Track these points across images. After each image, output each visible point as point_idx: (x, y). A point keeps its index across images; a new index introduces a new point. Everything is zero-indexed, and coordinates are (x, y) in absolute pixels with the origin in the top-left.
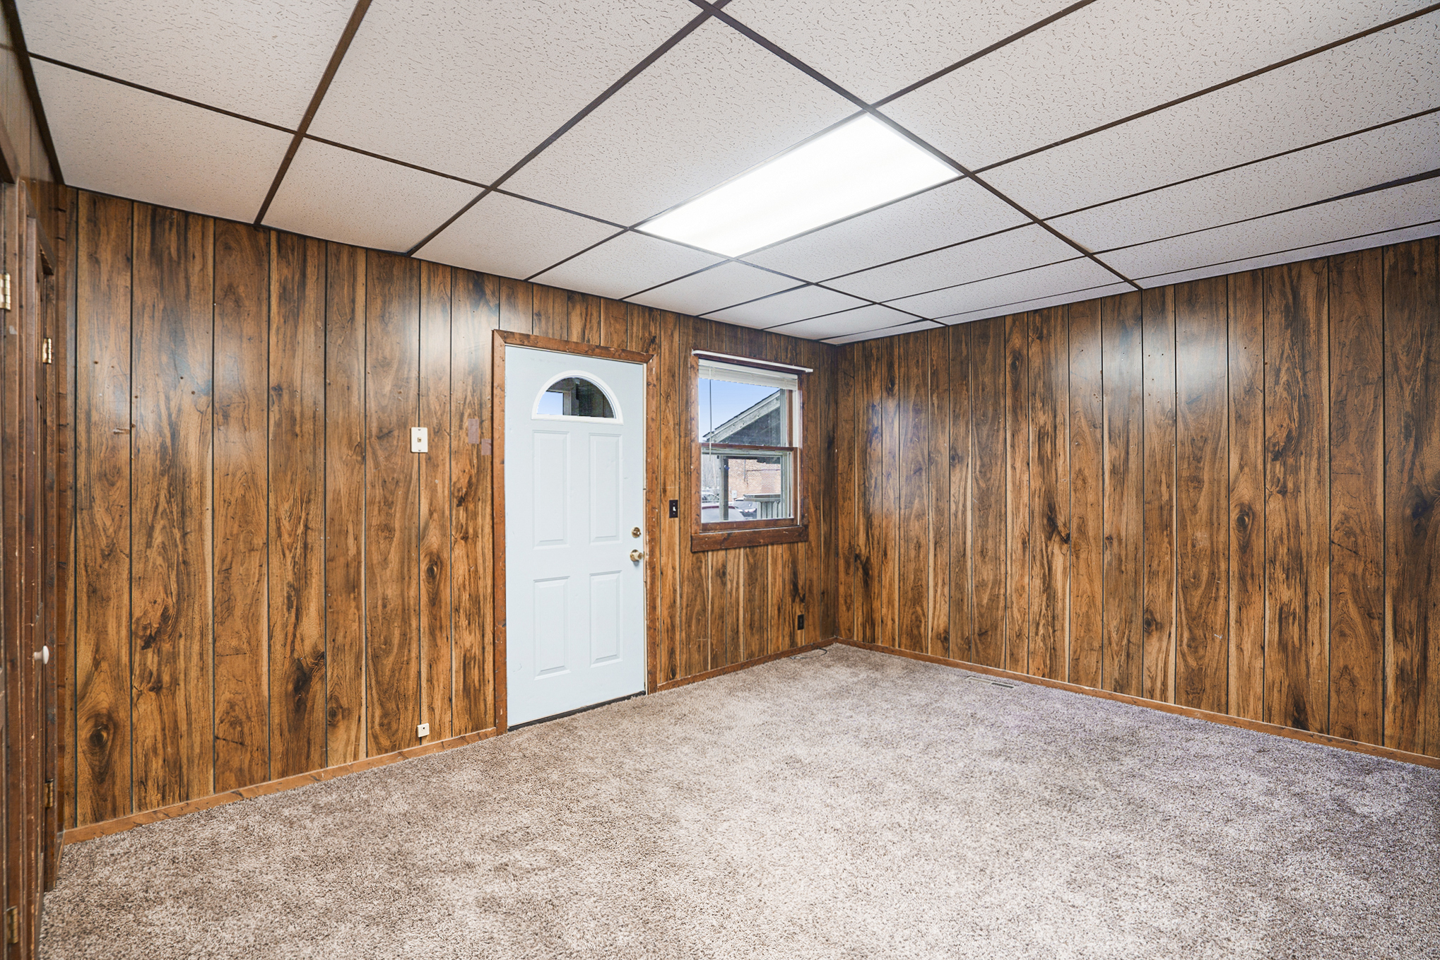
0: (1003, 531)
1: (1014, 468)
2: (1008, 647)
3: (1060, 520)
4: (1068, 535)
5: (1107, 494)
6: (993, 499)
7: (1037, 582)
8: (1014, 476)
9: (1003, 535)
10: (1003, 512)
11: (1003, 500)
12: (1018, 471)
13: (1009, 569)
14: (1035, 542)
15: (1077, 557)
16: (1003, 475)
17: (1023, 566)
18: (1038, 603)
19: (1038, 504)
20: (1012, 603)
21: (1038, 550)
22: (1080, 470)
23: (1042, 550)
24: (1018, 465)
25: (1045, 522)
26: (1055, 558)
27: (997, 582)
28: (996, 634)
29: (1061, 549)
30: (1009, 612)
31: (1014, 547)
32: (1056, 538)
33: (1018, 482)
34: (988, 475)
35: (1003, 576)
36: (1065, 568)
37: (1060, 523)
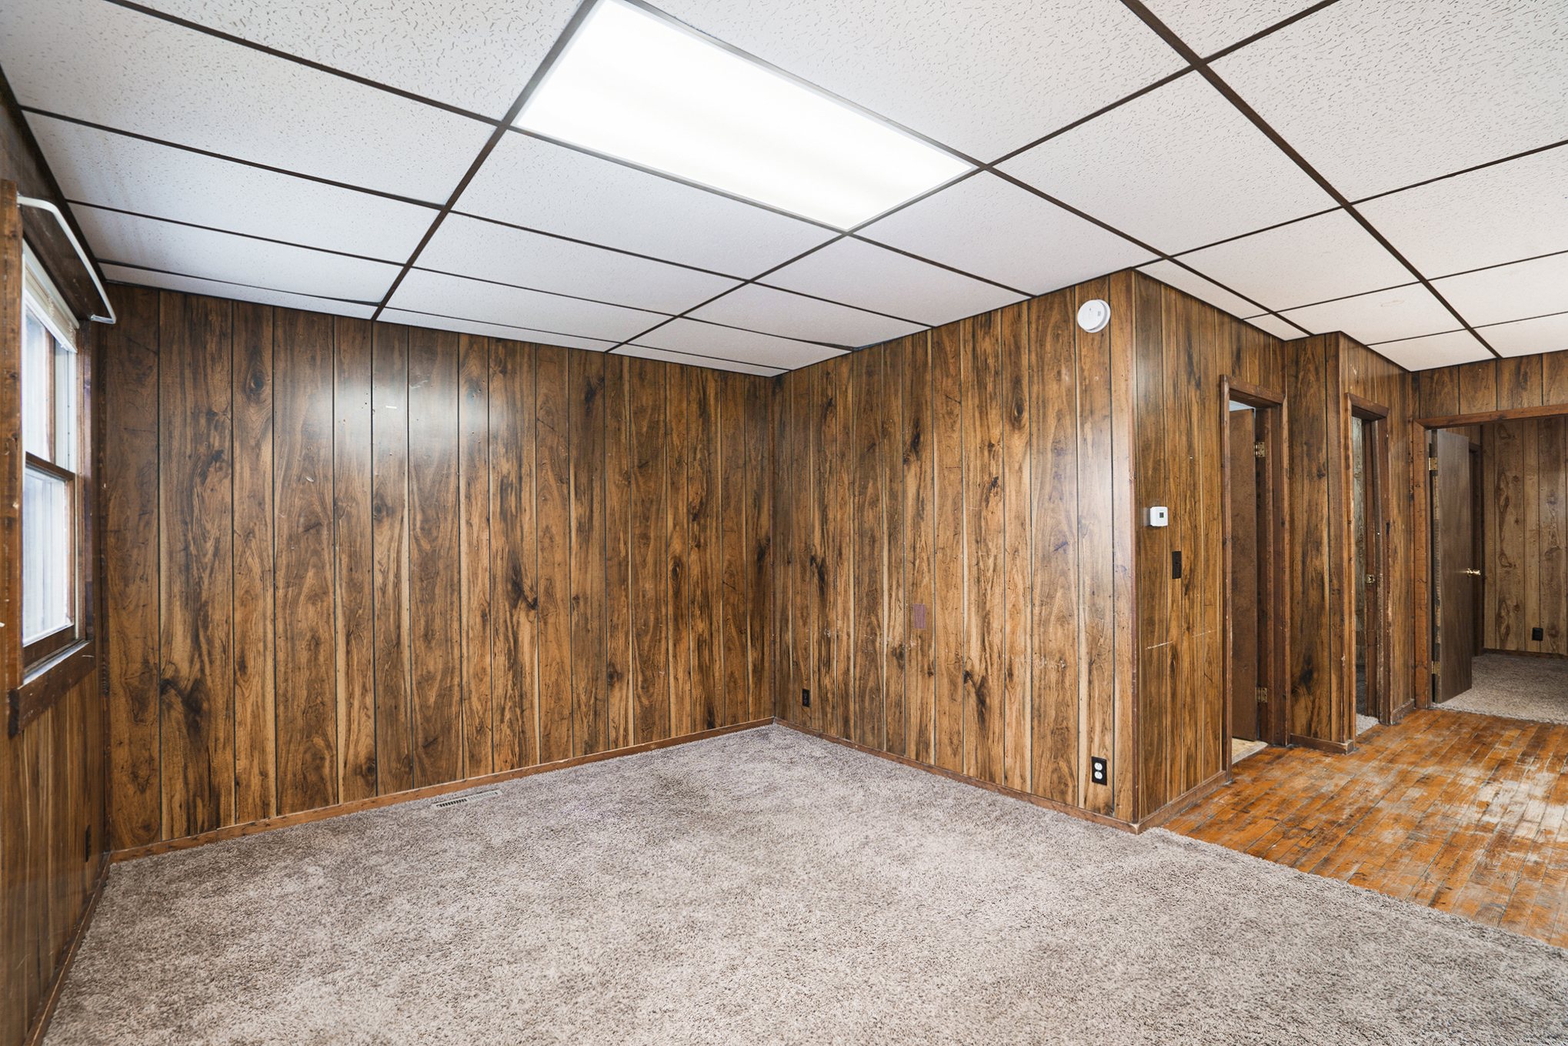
0: (456, 604)
1: (469, 524)
2: (467, 748)
3: (527, 584)
4: (535, 600)
5: (574, 553)
6: (441, 565)
7: (502, 660)
8: (470, 534)
9: (456, 609)
10: (456, 580)
11: (456, 565)
12: (475, 528)
13: (465, 651)
14: (497, 612)
15: (546, 623)
16: (455, 533)
17: (483, 643)
18: (502, 683)
19: (500, 567)
20: (470, 692)
21: (501, 621)
22: (547, 527)
23: (505, 621)
24: (475, 521)
25: (509, 587)
26: (522, 628)
27: (448, 671)
28: (449, 738)
29: (527, 616)
30: (466, 704)
31: (471, 622)
32: (522, 605)
33: (475, 542)
34: (435, 534)
35: (457, 662)
36: (532, 637)
37: (526, 588)
